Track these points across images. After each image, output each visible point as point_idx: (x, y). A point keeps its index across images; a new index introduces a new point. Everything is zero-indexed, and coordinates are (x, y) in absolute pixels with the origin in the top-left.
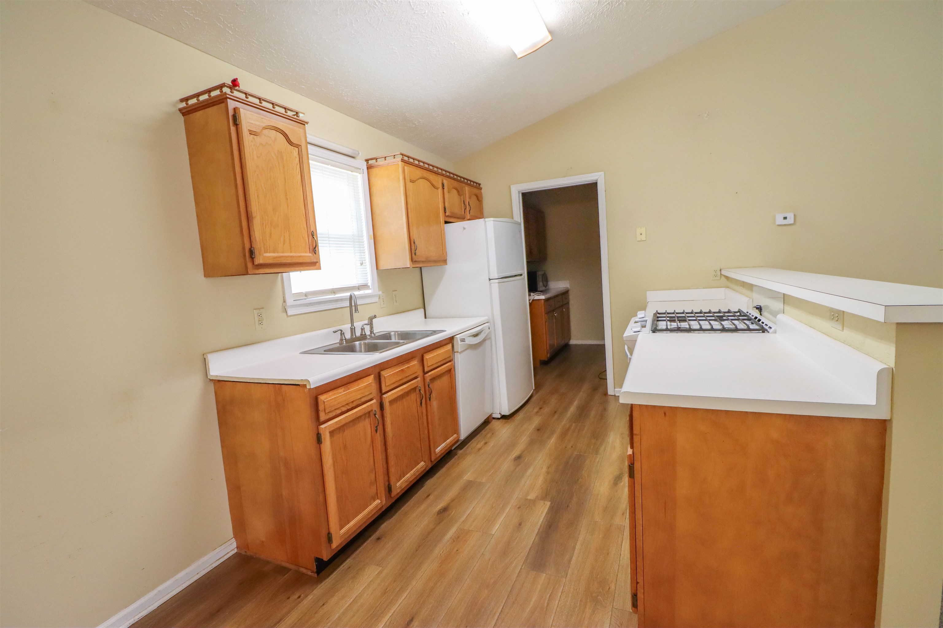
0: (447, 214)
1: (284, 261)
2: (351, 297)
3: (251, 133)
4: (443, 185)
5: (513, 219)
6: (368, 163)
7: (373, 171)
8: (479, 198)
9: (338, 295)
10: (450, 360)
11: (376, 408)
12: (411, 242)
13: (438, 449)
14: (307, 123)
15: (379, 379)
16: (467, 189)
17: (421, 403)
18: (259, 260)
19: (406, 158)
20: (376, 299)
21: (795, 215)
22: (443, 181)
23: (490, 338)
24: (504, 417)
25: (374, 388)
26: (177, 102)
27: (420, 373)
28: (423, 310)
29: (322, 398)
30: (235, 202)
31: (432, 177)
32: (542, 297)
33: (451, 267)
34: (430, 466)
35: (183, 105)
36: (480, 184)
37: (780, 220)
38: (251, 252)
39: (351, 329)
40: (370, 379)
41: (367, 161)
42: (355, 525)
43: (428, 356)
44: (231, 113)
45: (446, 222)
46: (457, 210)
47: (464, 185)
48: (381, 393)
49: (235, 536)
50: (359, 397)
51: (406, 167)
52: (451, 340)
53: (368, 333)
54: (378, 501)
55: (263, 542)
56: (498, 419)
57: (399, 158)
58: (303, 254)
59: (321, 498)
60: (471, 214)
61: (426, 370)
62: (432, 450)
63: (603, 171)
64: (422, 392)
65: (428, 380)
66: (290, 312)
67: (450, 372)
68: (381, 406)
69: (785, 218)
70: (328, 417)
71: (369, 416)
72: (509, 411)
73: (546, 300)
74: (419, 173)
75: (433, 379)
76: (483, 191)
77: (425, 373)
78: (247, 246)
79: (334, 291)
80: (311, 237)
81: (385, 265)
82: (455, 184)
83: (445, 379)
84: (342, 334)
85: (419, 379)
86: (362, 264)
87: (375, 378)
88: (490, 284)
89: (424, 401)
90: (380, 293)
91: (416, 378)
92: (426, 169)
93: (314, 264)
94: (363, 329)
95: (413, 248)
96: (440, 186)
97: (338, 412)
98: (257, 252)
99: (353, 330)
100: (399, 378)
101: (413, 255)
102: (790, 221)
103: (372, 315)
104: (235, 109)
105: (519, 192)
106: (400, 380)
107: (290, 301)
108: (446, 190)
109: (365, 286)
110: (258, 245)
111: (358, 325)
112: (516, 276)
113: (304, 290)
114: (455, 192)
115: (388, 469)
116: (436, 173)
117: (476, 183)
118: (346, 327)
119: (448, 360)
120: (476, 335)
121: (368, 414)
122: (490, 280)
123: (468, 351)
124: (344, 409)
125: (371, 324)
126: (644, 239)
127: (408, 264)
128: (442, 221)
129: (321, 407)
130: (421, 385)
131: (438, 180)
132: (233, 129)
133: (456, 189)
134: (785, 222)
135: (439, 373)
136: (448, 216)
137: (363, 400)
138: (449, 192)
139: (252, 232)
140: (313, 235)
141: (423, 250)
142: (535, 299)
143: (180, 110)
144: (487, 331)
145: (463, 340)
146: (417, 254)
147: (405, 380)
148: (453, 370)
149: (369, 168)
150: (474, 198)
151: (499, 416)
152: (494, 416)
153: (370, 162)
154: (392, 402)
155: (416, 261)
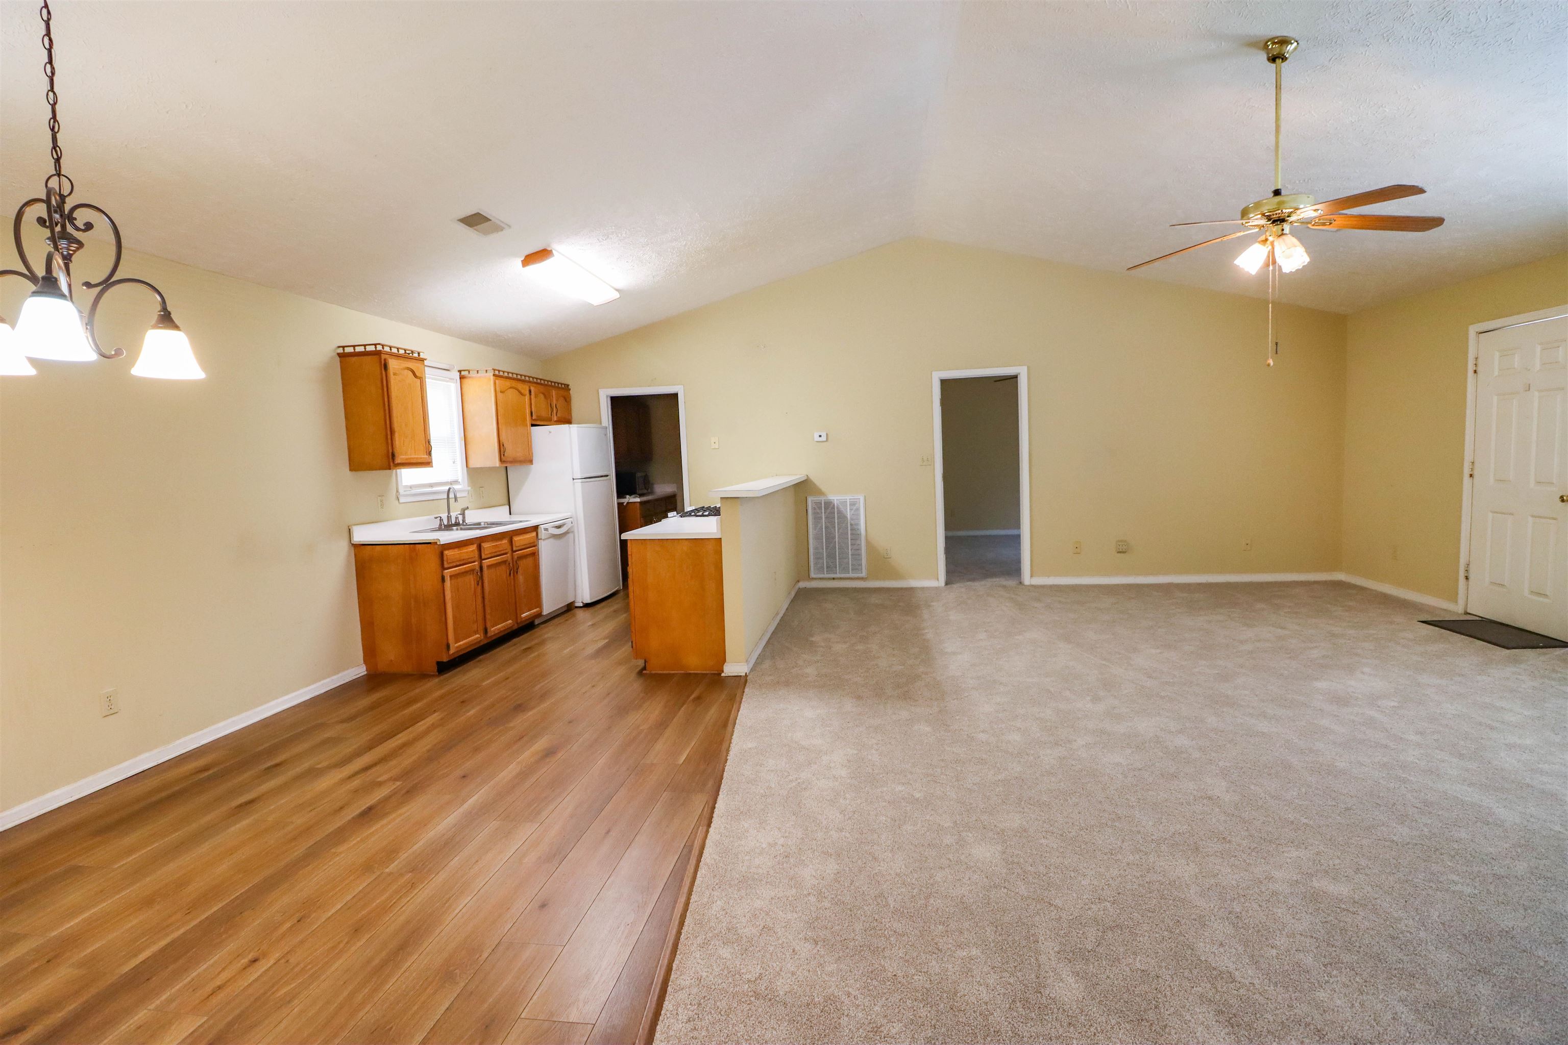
0: (534, 418)
1: (412, 461)
2: (449, 490)
3: (395, 374)
4: (530, 391)
5: (601, 424)
6: (460, 373)
7: (465, 381)
8: (567, 400)
9: (435, 489)
10: (534, 545)
11: (478, 568)
12: (501, 445)
13: (523, 615)
14: (426, 360)
15: (479, 548)
16: (554, 393)
17: (510, 574)
18: (398, 461)
19: (497, 373)
20: (465, 494)
21: (827, 434)
22: (530, 387)
23: (573, 532)
24: (587, 606)
25: (476, 553)
26: (335, 349)
27: (509, 550)
28: (508, 507)
29: (446, 552)
30: (383, 423)
31: (520, 386)
32: (638, 500)
33: (536, 467)
34: (516, 627)
35: (340, 350)
36: (568, 385)
37: (817, 438)
38: (393, 455)
39: (448, 517)
40: (474, 547)
41: (460, 371)
42: (464, 644)
43: (516, 539)
44: (383, 362)
45: (533, 425)
46: (544, 414)
47: (551, 388)
48: (481, 559)
49: (365, 662)
50: (467, 557)
51: (497, 381)
52: (535, 528)
53: (461, 522)
54: (478, 636)
55: (391, 661)
56: (581, 607)
57: (491, 374)
58: (423, 457)
59: (443, 619)
60: (558, 415)
61: (514, 549)
62: (518, 615)
63: (682, 385)
64: (511, 565)
65: (516, 557)
66: (402, 500)
67: (535, 555)
68: (481, 568)
69: (820, 436)
70: (449, 566)
71: (473, 573)
72: (591, 599)
73: (641, 503)
74: (508, 383)
75: (521, 558)
76: (571, 392)
77: (513, 551)
78: (391, 451)
79: (431, 485)
80: (427, 443)
81: (475, 463)
82: (541, 388)
83: (530, 560)
84: (441, 520)
85: (508, 555)
86: (454, 462)
87: (477, 546)
88: (574, 484)
89: (512, 572)
90: (470, 488)
91: (506, 554)
92: (514, 379)
93: (428, 464)
94: (457, 518)
95: (502, 450)
96: (527, 392)
97: (455, 564)
98: (396, 455)
99: (449, 518)
100: (494, 551)
101: (502, 456)
102: (824, 438)
103: (465, 506)
104: (385, 360)
105: (607, 396)
106: (495, 552)
107: (401, 491)
108: (533, 397)
109: (456, 482)
110: (397, 450)
111: (453, 515)
112: (602, 476)
113: (409, 484)
114: (542, 396)
115: (485, 616)
116: (524, 381)
117: (565, 385)
118: (444, 516)
119: (532, 545)
120: (559, 527)
121: (472, 571)
122: (573, 479)
123: (551, 540)
124: (458, 563)
125: (463, 514)
126: (717, 447)
127: (497, 463)
128: (529, 424)
129: (445, 558)
130: (510, 559)
131: (524, 388)
132: (384, 372)
133: (543, 394)
134: (820, 439)
135: (525, 554)
136: (534, 420)
137: (470, 560)
138: (535, 397)
139: (394, 442)
140: (429, 442)
141: (510, 452)
142: (630, 501)
143: (339, 354)
144: (570, 525)
145: (546, 530)
146: (505, 455)
147: (498, 553)
148: (537, 554)
149: (462, 378)
150: (562, 400)
151: (581, 605)
152: (577, 605)
153: (463, 373)
154: (489, 567)
155: (504, 461)
